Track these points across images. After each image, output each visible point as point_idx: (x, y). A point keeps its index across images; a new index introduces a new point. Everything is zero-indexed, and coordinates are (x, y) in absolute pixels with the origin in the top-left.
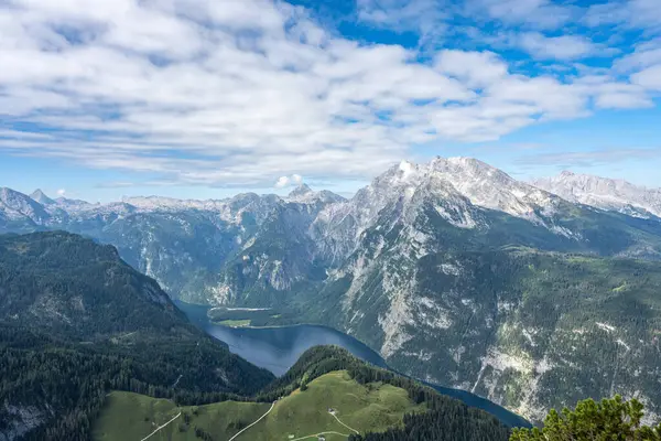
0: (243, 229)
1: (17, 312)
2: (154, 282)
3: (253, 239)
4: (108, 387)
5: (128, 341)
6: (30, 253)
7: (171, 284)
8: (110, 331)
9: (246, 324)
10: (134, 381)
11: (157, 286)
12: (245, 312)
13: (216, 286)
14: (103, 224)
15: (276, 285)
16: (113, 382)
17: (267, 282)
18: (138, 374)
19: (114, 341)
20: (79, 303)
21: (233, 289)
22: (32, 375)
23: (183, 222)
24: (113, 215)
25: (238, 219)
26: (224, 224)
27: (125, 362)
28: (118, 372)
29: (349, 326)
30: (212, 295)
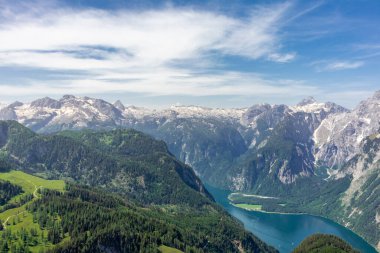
0: (258, 133)
1: (105, 183)
2: (190, 170)
3: (266, 141)
4: (159, 243)
5: (172, 211)
6: (113, 144)
7: (203, 172)
8: (160, 203)
9: (258, 208)
10: (176, 240)
11: (193, 173)
12: (258, 199)
13: (235, 176)
14: (156, 125)
15: (283, 179)
16: (162, 238)
17: (276, 177)
18: (179, 236)
19: (164, 210)
20: (141, 180)
21: (249, 180)
22: (113, 226)
23: (212, 125)
24: (164, 119)
25: (254, 125)
26: (243, 128)
27: (171, 226)
28: (166, 232)
29: (347, 220)
30: (232, 183)
